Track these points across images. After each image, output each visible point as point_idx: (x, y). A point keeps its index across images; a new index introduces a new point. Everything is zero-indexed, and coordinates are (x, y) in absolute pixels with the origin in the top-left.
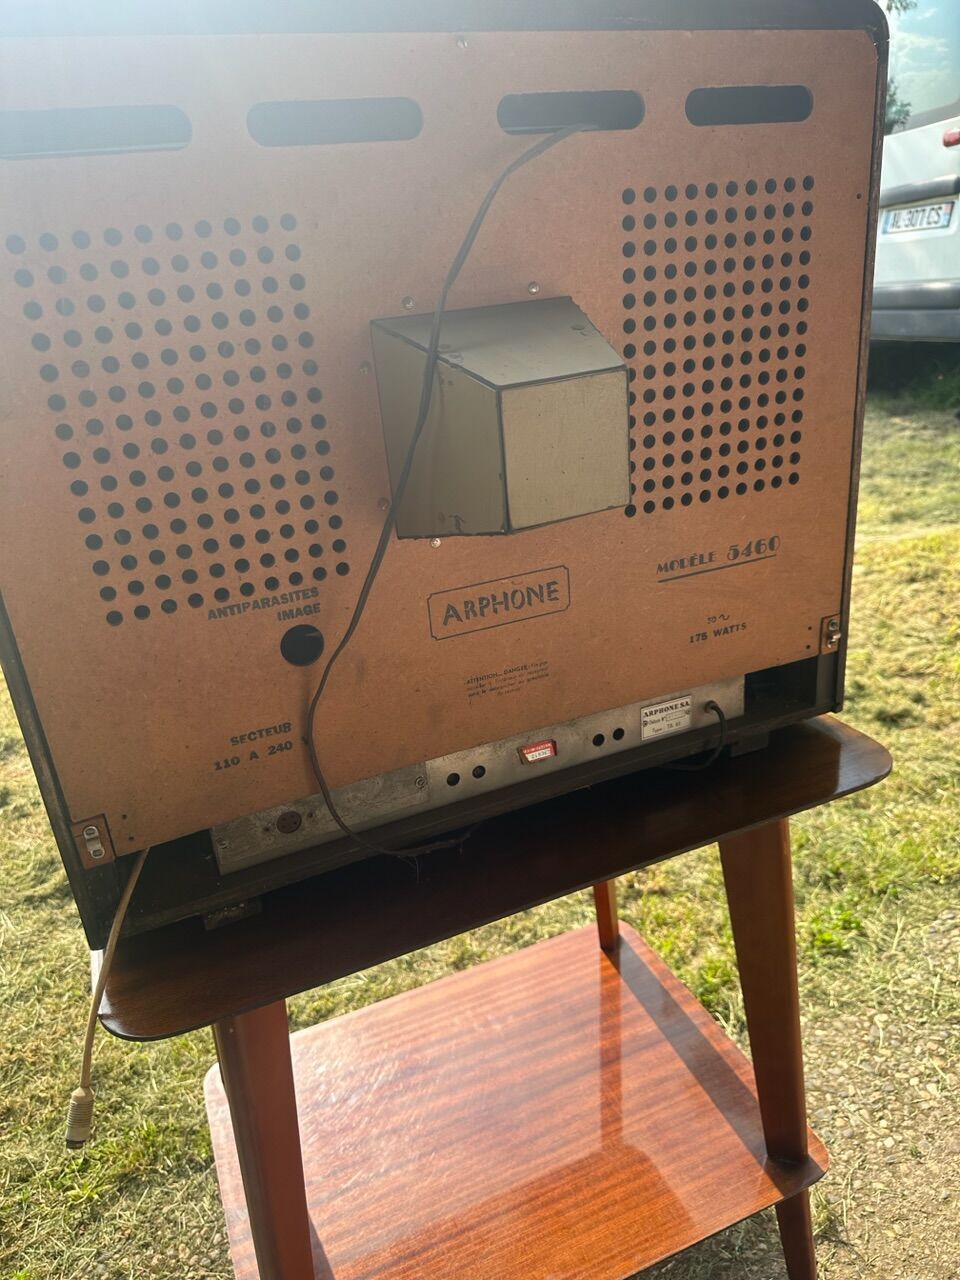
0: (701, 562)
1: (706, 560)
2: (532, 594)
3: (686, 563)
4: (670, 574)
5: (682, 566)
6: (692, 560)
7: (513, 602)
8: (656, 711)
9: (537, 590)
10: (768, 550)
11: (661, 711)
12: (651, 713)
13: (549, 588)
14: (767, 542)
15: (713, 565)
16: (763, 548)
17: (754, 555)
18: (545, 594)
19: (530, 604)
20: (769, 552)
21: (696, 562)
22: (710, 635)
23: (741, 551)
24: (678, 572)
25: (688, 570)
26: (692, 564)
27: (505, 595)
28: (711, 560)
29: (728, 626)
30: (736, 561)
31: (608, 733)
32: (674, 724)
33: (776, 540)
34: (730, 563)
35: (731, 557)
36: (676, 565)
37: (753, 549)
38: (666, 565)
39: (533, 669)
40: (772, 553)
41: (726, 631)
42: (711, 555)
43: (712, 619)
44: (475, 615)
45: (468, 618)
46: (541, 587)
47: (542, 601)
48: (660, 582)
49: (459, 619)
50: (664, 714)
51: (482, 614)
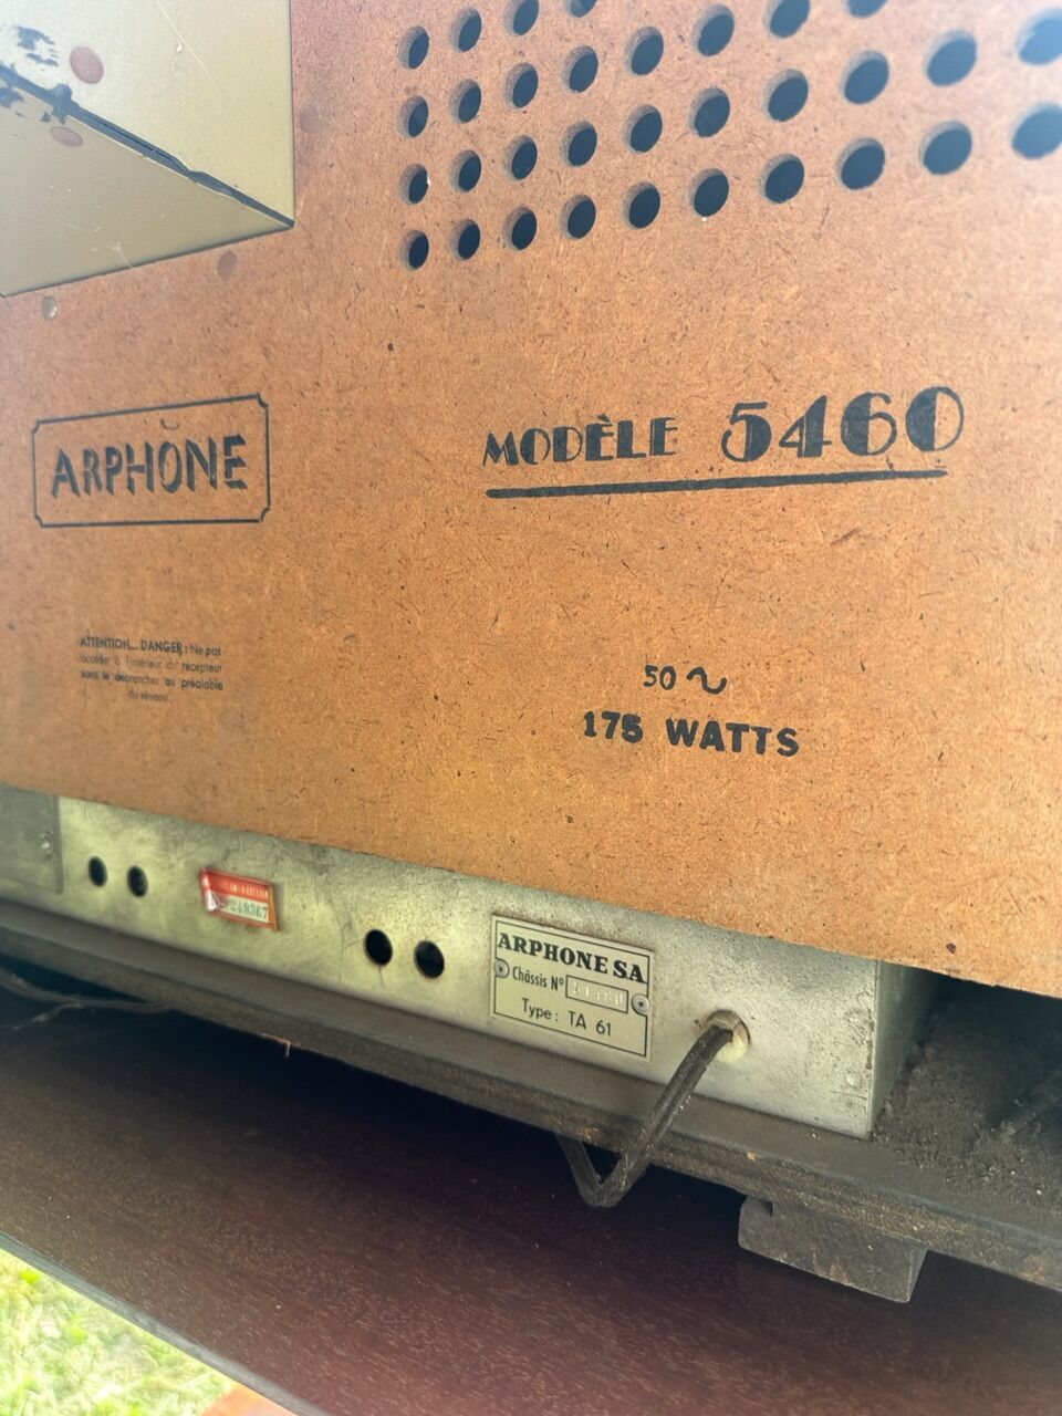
0: (625, 450)
1: (641, 444)
2: (195, 459)
3: (573, 444)
4: (519, 476)
5: (561, 454)
6: (594, 435)
7: (162, 474)
8: (536, 947)
9: (204, 449)
10: (904, 444)
11: (552, 953)
12: (520, 945)
13: (227, 451)
14: (899, 409)
15: (668, 470)
16: (877, 432)
17: (836, 456)
18: (220, 466)
19: (191, 485)
20: (906, 454)
21: (609, 445)
22: (656, 734)
23: (777, 431)
24: (546, 472)
25: (580, 471)
26: (593, 453)
27: (148, 449)
28: (658, 446)
29: (724, 719)
30: (759, 468)
31: (402, 944)
32: (591, 1022)
33: (943, 403)
34: (731, 470)
35: (737, 445)
36: (540, 445)
37: (832, 429)
38: (510, 440)
39: (192, 659)
40: (927, 461)
41: (712, 736)
42: (659, 428)
43: (660, 675)
44: (99, 487)
45: (87, 490)
46: (212, 445)
47: (213, 483)
48: (493, 494)
49: (75, 489)
50: (559, 969)
51: (110, 489)
